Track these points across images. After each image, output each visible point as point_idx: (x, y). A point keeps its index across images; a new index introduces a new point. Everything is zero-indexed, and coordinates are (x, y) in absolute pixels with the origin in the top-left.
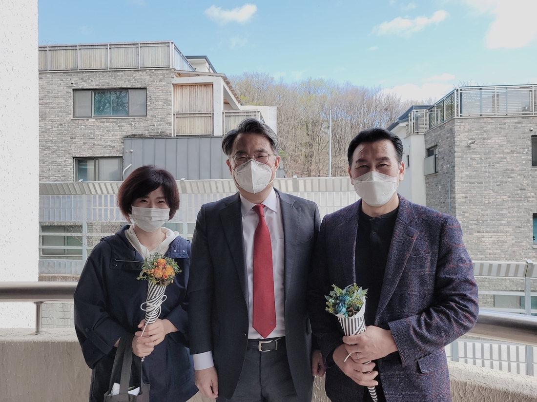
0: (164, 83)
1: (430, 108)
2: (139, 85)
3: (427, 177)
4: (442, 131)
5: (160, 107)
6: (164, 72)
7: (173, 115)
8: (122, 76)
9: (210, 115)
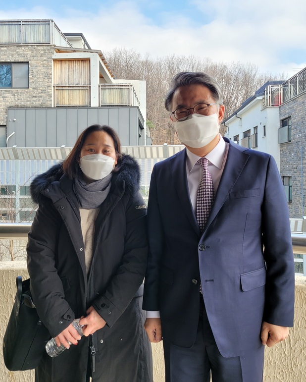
0: (44, 58)
1: (285, 84)
2: (21, 59)
3: (282, 145)
4: (295, 103)
5: (40, 80)
6: (45, 48)
7: (53, 87)
8: (6, 51)
9: (87, 88)
